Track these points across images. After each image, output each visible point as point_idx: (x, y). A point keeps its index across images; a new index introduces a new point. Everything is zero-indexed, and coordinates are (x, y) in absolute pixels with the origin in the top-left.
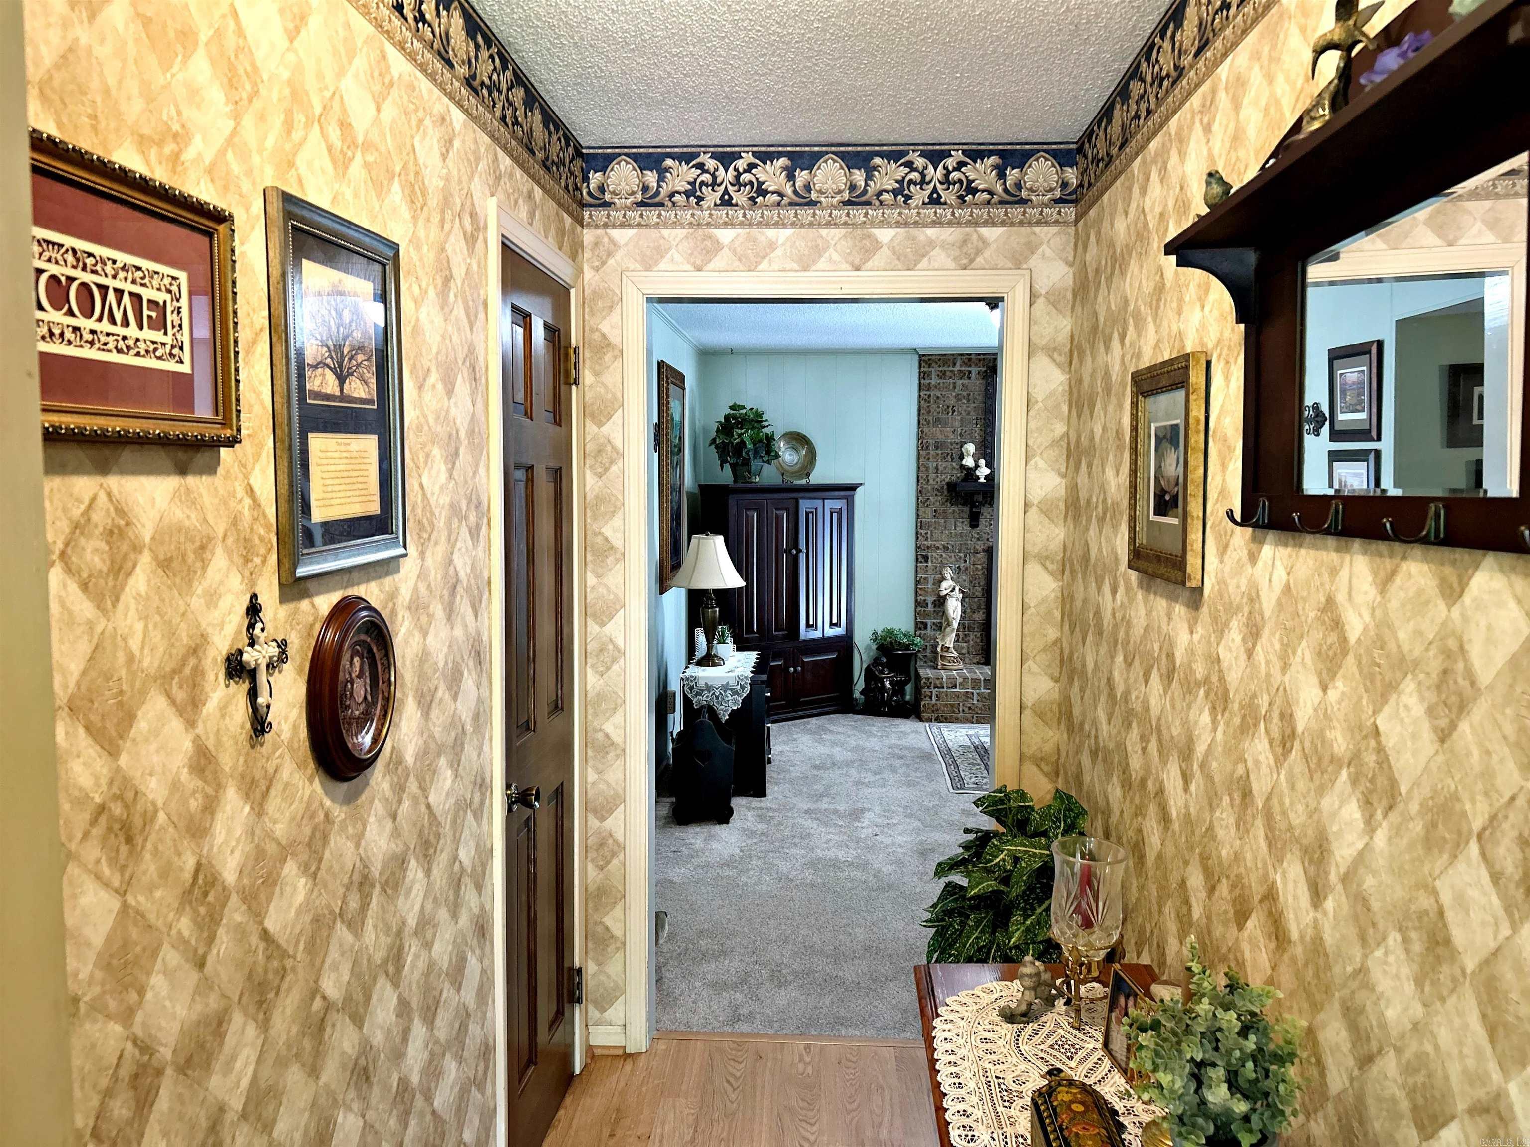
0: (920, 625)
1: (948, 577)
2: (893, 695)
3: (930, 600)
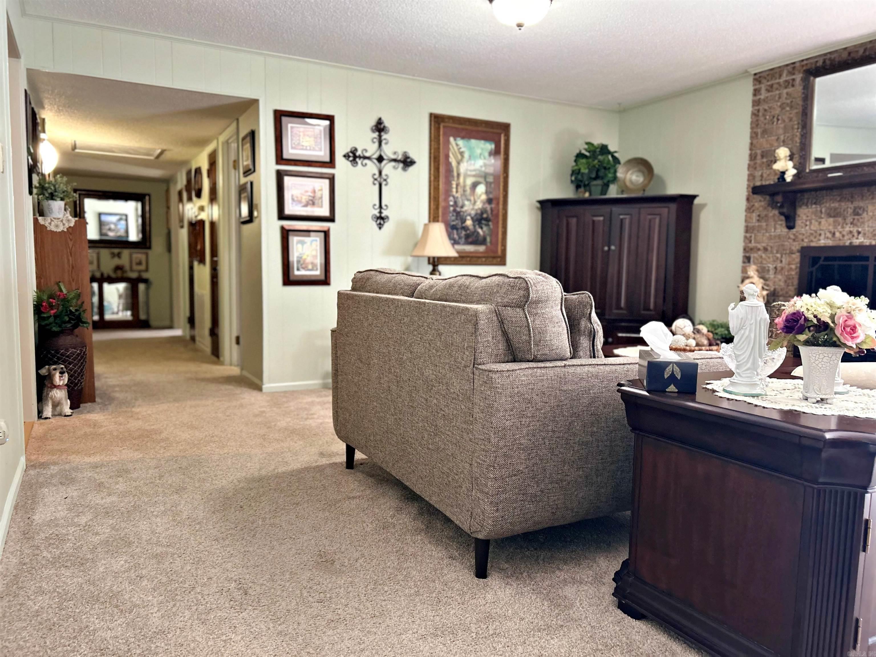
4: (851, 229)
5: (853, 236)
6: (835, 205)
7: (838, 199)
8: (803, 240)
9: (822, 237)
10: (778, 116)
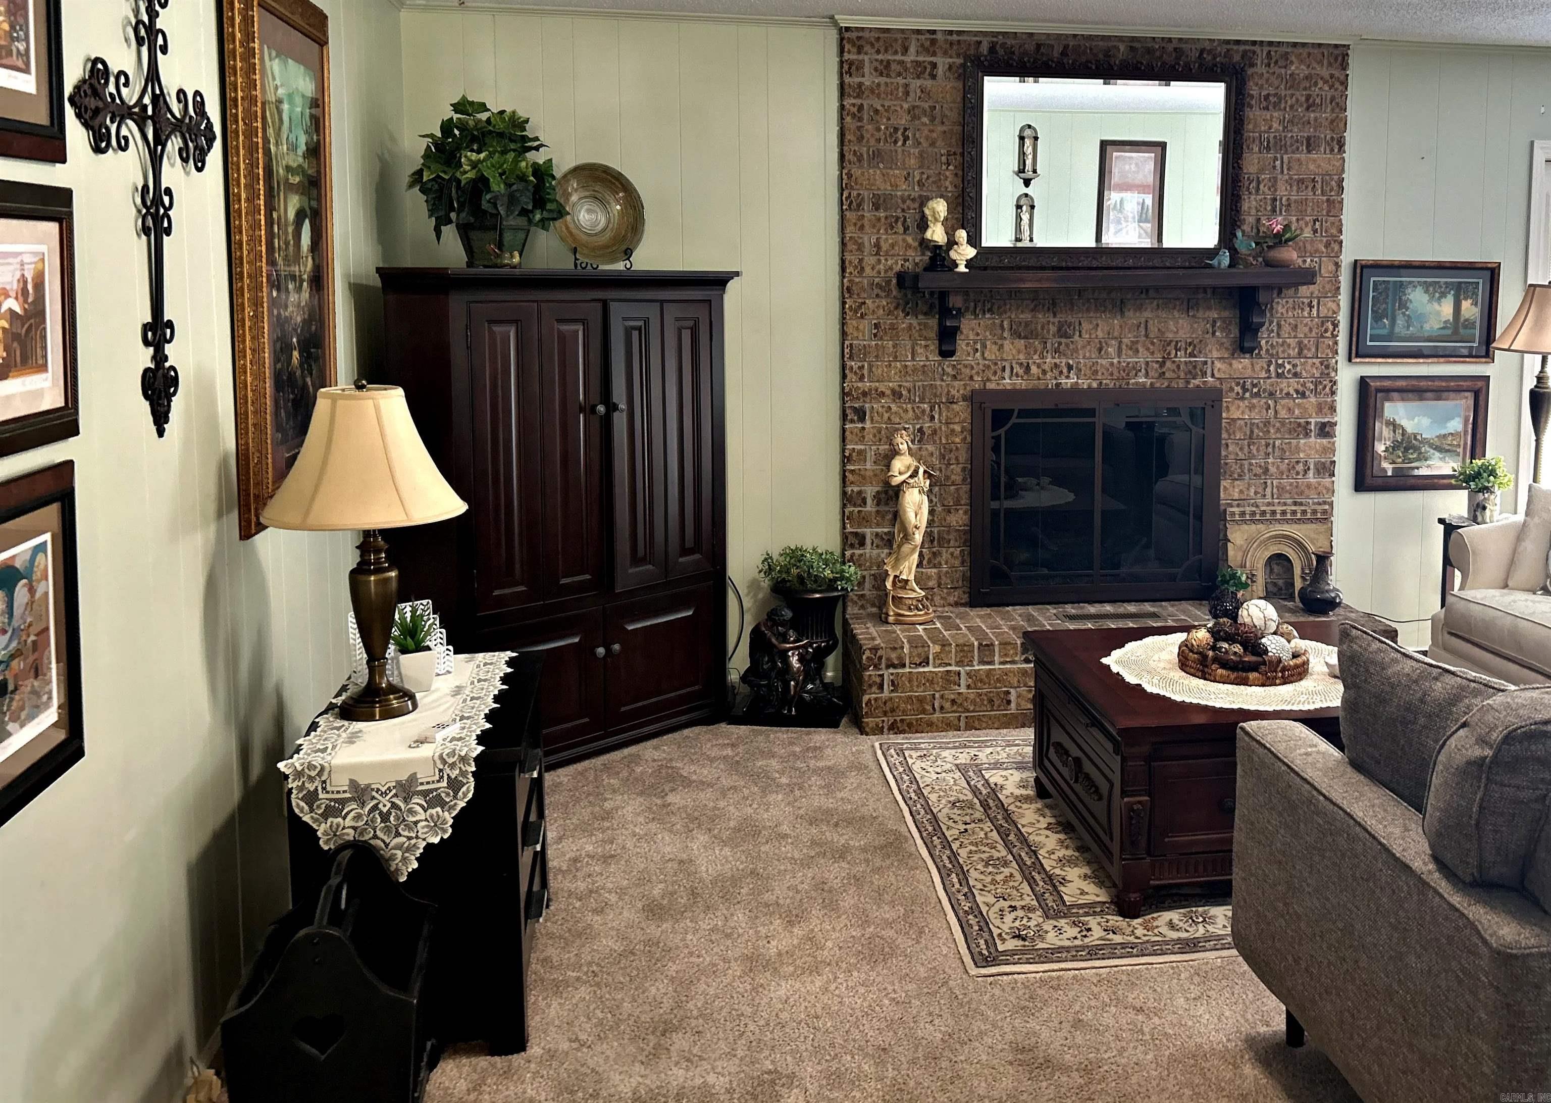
0: (851, 539)
1: (903, 447)
2: (805, 682)
3: (870, 491)
4: (1057, 361)
5: (1061, 373)
6: (1026, 316)
7: (1032, 306)
8: (971, 378)
9: (1007, 374)
10: (905, 130)
